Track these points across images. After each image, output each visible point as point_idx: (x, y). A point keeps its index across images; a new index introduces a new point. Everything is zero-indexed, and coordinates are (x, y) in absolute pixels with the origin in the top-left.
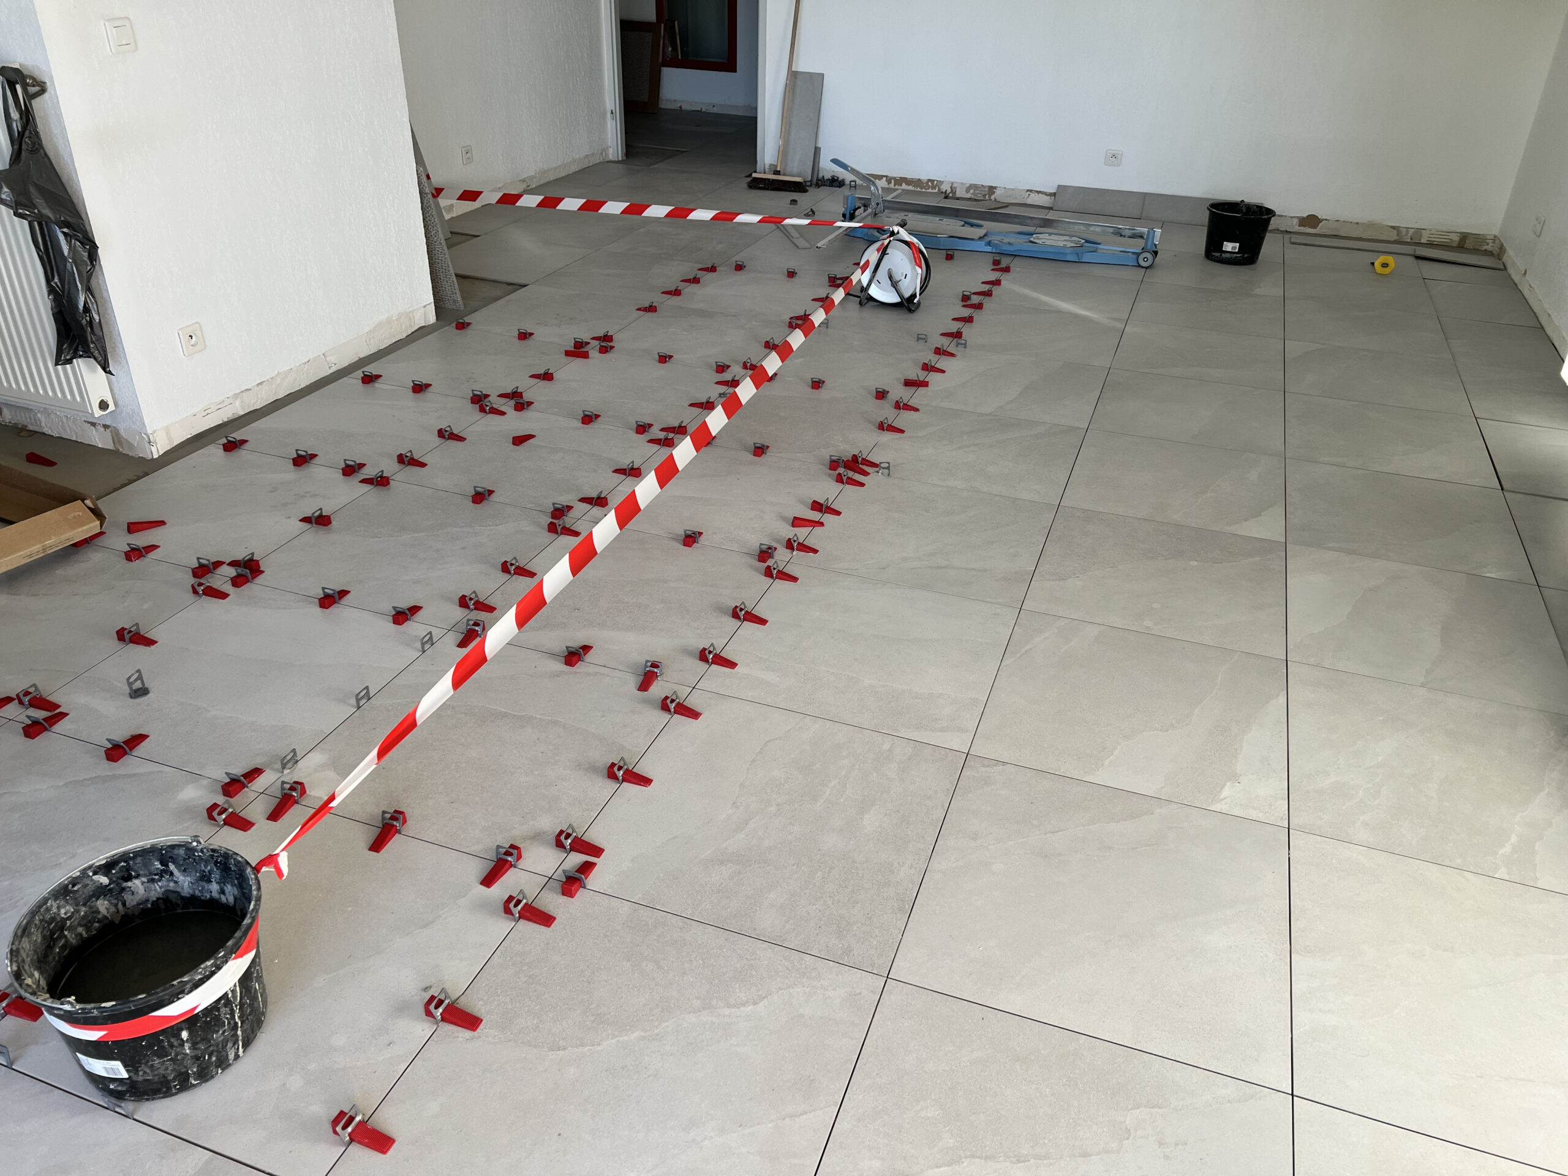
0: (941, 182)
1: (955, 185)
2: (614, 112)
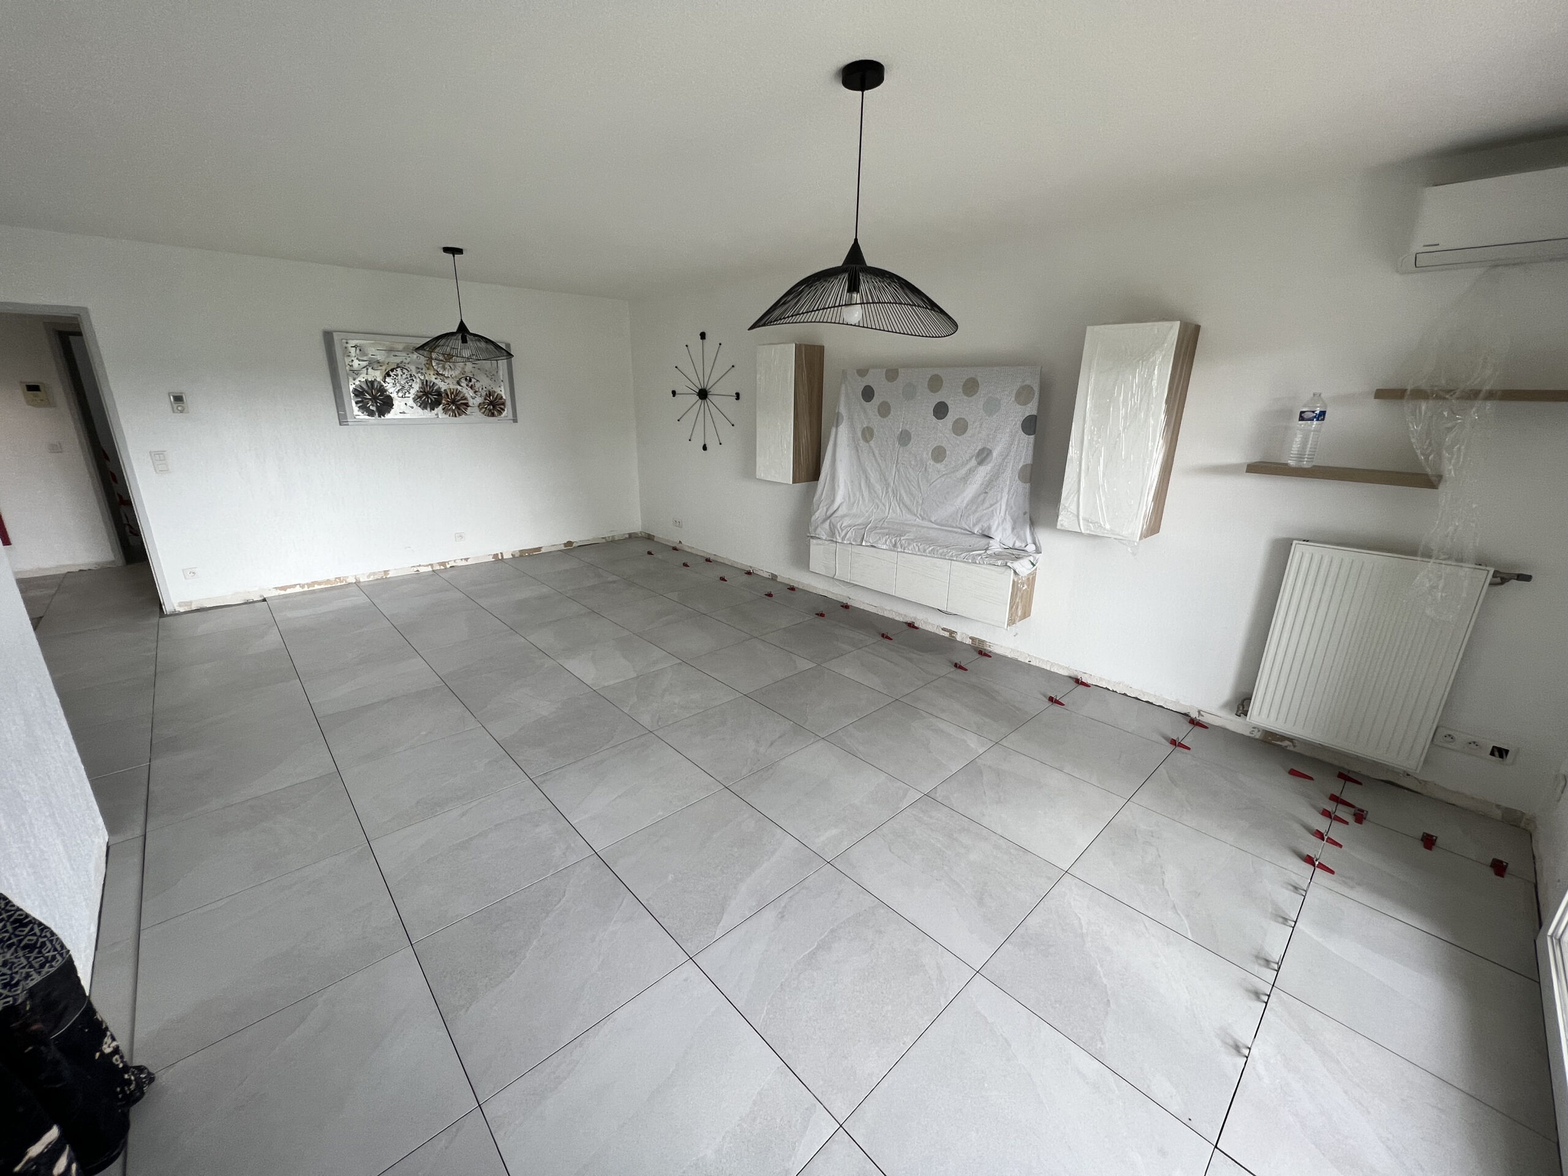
0: (348, 577)
1: (358, 577)
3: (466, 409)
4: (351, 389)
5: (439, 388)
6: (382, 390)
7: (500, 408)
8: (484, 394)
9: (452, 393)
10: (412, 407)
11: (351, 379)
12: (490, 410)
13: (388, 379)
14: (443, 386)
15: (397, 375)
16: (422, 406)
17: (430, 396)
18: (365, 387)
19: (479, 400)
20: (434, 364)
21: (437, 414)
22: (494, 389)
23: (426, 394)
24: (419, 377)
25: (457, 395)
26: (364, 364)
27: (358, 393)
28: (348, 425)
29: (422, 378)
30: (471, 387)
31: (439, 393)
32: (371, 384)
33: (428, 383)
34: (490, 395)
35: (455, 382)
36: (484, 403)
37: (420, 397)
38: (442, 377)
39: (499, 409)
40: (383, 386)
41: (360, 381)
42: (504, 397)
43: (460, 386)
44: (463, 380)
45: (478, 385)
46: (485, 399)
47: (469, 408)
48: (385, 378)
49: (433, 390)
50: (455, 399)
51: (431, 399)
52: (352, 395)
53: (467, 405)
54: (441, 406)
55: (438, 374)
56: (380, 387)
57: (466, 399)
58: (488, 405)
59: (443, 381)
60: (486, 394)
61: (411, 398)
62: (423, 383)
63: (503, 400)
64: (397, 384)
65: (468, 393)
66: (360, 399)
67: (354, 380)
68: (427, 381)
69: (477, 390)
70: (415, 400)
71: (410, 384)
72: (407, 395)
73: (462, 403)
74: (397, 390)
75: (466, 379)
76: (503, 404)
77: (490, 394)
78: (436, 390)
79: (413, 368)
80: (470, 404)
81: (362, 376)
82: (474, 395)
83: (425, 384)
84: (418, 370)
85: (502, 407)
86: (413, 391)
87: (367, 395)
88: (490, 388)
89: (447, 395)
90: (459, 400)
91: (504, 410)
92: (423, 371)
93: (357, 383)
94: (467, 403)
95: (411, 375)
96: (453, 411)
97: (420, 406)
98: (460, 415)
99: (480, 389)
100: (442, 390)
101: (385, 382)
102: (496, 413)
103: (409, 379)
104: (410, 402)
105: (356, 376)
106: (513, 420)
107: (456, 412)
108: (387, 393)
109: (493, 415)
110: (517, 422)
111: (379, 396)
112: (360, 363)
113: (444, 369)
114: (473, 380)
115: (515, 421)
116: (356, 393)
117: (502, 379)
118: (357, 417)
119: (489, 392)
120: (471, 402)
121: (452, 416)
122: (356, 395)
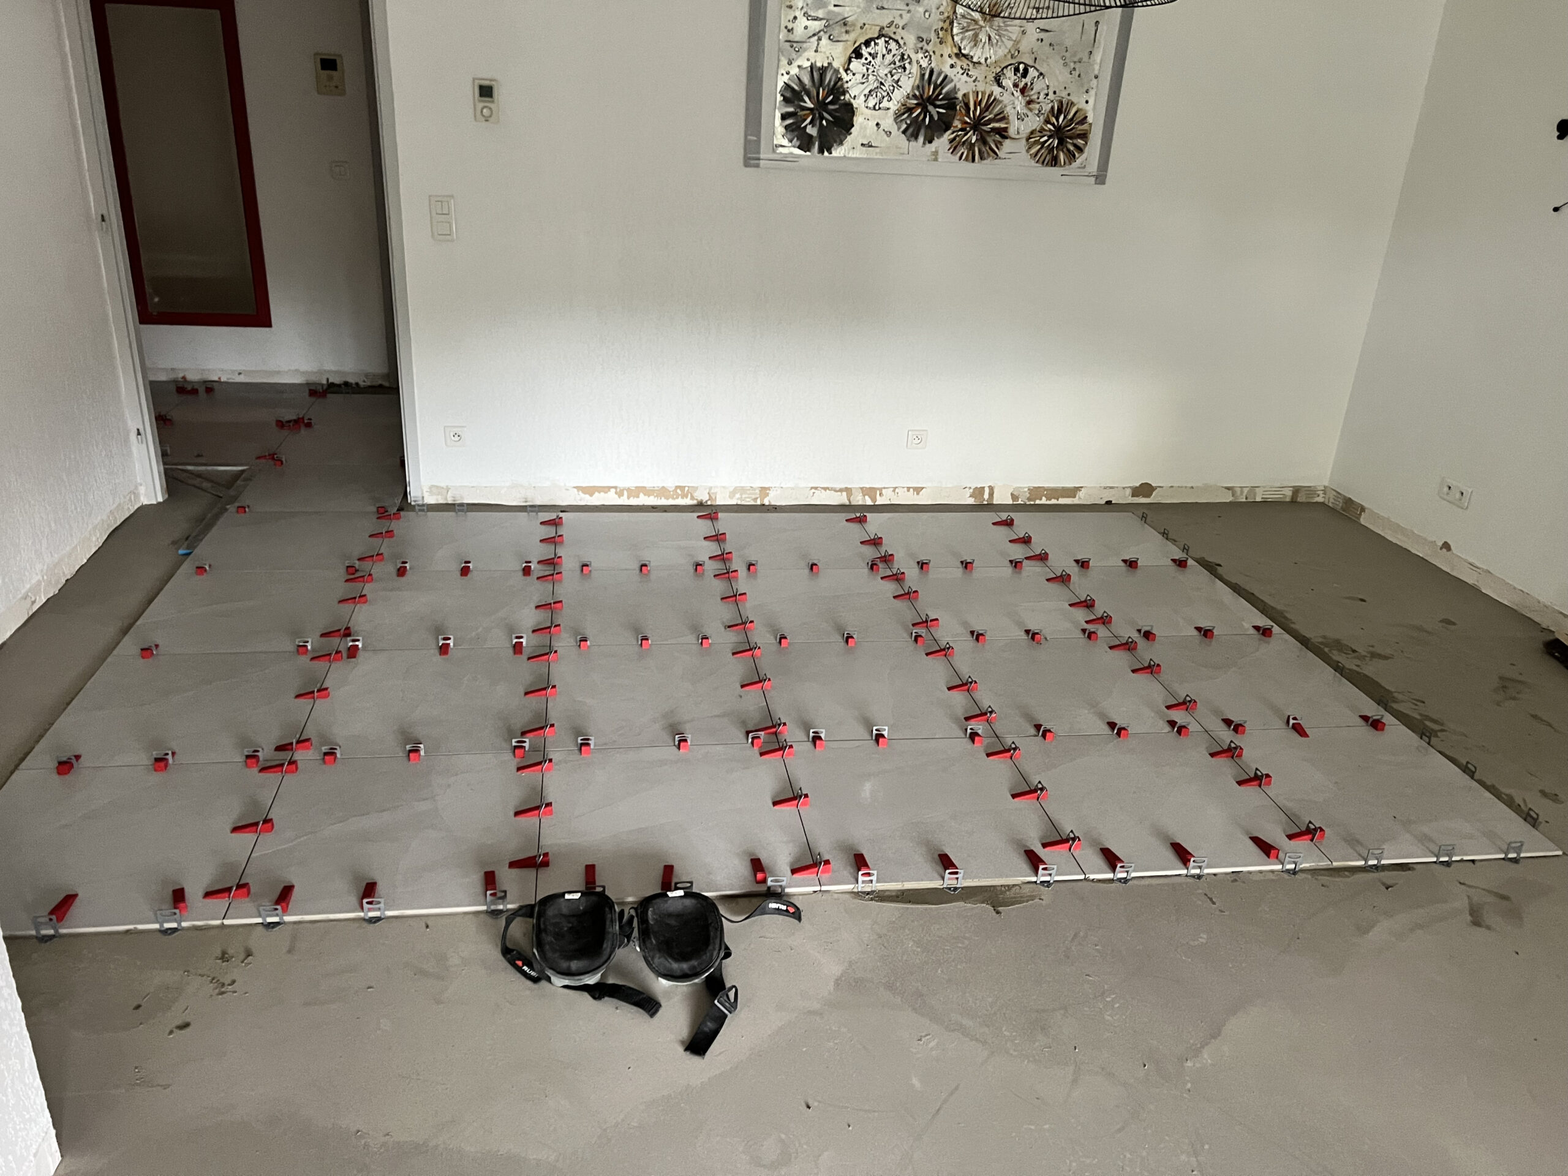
0: (696, 488)
1: (714, 490)
2: (142, 431)
3: (999, 144)
4: (780, 84)
5: (955, 90)
6: (838, 89)
7: (1075, 146)
8: (1047, 108)
9: (977, 103)
10: (889, 134)
11: (784, 61)
12: (1051, 150)
13: (856, 65)
14: (962, 84)
15: (874, 56)
16: (911, 130)
17: (930, 108)
18: (806, 80)
19: (1034, 122)
20: (955, 31)
21: (936, 154)
22: (1073, 98)
23: (924, 102)
24: (918, 62)
25: (988, 107)
26: (816, 26)
27: (792, 95)
28: (758, 166)
29: (924, 63)
30: (1023, 91)
31: (951, 103)
32: (819, 73)
33: (934, 78)
34: (1060, 111)
35: (991, 77)
36: (1042, 130)
37: (910, 110)
38: (965, 63)
39: (1072, 148)
40: (840, 79)
41: (799, 67)
42: (1090, 120)
43: (1000, 85)
44: (1009, 73)
45: (1039, 85)
46: (1047, 121)
47: (1007, 142)
48: (850, 61)
49: (940, 94)
50: (981, 117)
51: (931, 117)
52: (779, 98)
53: (1003, 133)
54: (949, 132)
55: (960, 55)
56: (836, 83)
57: (1003, 119)
58: (1050, 137)
59: (966, 72)
60: (1053, 108)
61: (891, 112)
62: (923, 75)
63: (1085, 127)
64: (871, 77)
65: (1013, 103)
66: (791, 109)
67: (790, 63)
68: (932, 72)
69: (1035, 97)
70: (898, 116)
71: (896, 77)
72: (885, 104)
73: (993, 129)
74: (866, 92)
75: (1017, 70)
76: (1084, 136)
77: (1061, 109)
78: (947, 93)
79: (910, 39)
80: (1012, 132)
81: (806, 55)
82: (1025, 111)
83: (928, 77)
84: (920, 45)
85: (1080, 142)
86: (898, 95)
87: (806, 99)
88: (1064, 94)
89: (967, 105)
90: (990, 121)
91: (1080, 150)
92: (930, 48)
93: (794, 71)
94: (1005, 129)
95: (902, 58)
96: (971, 147)
97: (904, 132)
98: (982, 158)
99: (1042, 96)
100: (960, 95)
101: (847, 70)
102: (1062, 156)
103: (898, 64)
104: (888, 122)
105: (794, 55)
106: (1097, 177)
107: (976, 149)
108: (847, 96)
109: (1054, 162)
110: (1103, 183)
111: (831, 103)
112: (810, 23)
113: (975, 40)
114: (1032, 73)
115: (1100, 178)
116: (788, 95)
117: (1096, 72)
118: (780, 150)
119: (1061, 103)
120: (1014, 126)
121: (966, 159)
122: (786, 100)
